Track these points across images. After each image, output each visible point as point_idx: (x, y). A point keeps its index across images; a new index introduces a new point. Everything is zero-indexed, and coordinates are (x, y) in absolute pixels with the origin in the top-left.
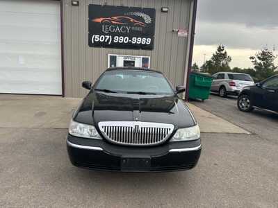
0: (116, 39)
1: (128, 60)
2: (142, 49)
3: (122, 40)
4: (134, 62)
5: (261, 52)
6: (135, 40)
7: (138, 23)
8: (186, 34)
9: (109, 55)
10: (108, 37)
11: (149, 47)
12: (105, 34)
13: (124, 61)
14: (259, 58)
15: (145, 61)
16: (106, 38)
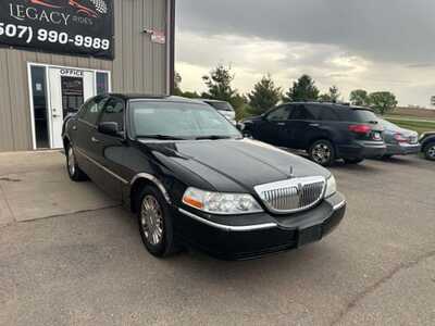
0: (43, 35)
1: (68, 75)
2: (95, 57)
3: (55, 37)
4: (81, 80)
5: (215, 70)
6: (79, 40)
7: (85, 9)
8: (163, 39)
9: (29, 64)
10: (25, 29)
11: (107, 55)
12: (17, 23)
13: (62, 77)
14: (214, 78)
15: (101, 78)
16: (19, 31)
